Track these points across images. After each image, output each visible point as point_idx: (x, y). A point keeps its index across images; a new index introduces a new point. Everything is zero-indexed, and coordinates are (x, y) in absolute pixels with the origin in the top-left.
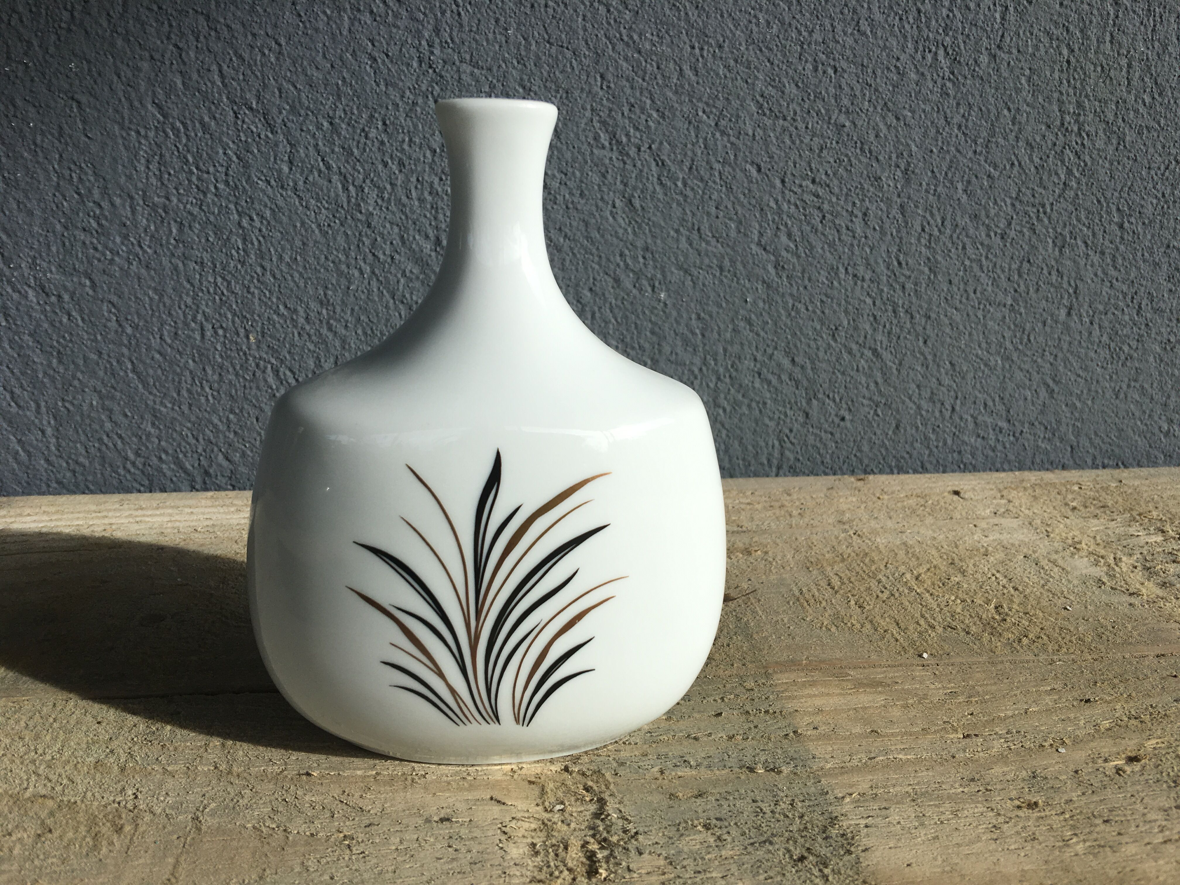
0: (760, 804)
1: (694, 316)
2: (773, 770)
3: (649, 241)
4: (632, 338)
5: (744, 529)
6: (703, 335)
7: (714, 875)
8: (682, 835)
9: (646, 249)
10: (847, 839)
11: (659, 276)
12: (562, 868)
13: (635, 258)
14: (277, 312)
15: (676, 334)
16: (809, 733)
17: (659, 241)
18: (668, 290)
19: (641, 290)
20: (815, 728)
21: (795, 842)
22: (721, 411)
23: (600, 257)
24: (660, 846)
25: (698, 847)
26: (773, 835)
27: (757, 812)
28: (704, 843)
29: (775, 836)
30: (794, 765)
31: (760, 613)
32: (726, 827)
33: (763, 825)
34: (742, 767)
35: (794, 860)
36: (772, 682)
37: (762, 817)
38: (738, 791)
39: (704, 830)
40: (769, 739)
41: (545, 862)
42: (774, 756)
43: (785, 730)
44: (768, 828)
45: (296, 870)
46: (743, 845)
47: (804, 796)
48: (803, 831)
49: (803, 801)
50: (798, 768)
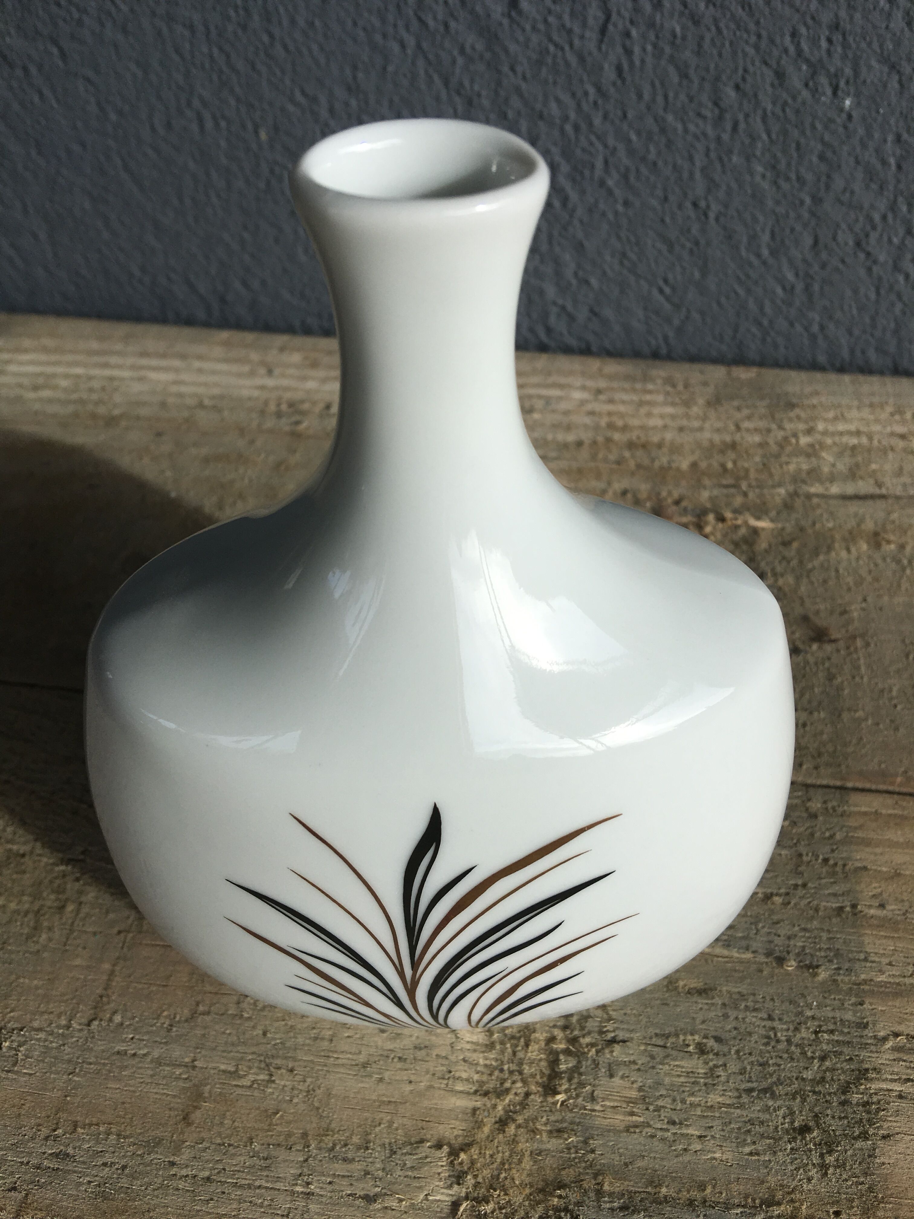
0: (776, 1024)
1: (890, 138)
2: (809, 967)
3: (843, 14)
4: (789, 164)
5: (884, 491)
6: (899, 167)
7: (690, 1131)
8: (667, 1056)
9: (836, 26)
10: (869, 1112)
11: (848, 71)
12: (516, 1077)
13: (814, 42)
14: (292, 100)
15: (857, 162)
16: (872, 912)
17: (858, 16)
18: (857, 95)
19: (815, 92)
20: (882, 906)
21: (804, 1100)
22: (901, 278)
23: (759, 36)
24: (637, 1067)
25: (682, 1079)
26: (779, 1082)
27: (768, 1037)
28: (691, 1075)
29: (781, 1084)
30: (836, 966)
31: (863, 669)
32: (725, 1055)
33: (771, 1062)
34: (768, 954)
35: (794, 1129)
36: (846, 808)
37: (773, 1047)
38: (754, 995)
39: (696, 1053)
40: (817, 910)
41: (499, 1062)
42: (815, 943)
43: (841, 899)
44: (777, 1068)
45: (230, 1012)
46: (738, 1090)
47: (835, 1023)
48: (818, 1083)
49: (832, 1032)
50: (841, 972)
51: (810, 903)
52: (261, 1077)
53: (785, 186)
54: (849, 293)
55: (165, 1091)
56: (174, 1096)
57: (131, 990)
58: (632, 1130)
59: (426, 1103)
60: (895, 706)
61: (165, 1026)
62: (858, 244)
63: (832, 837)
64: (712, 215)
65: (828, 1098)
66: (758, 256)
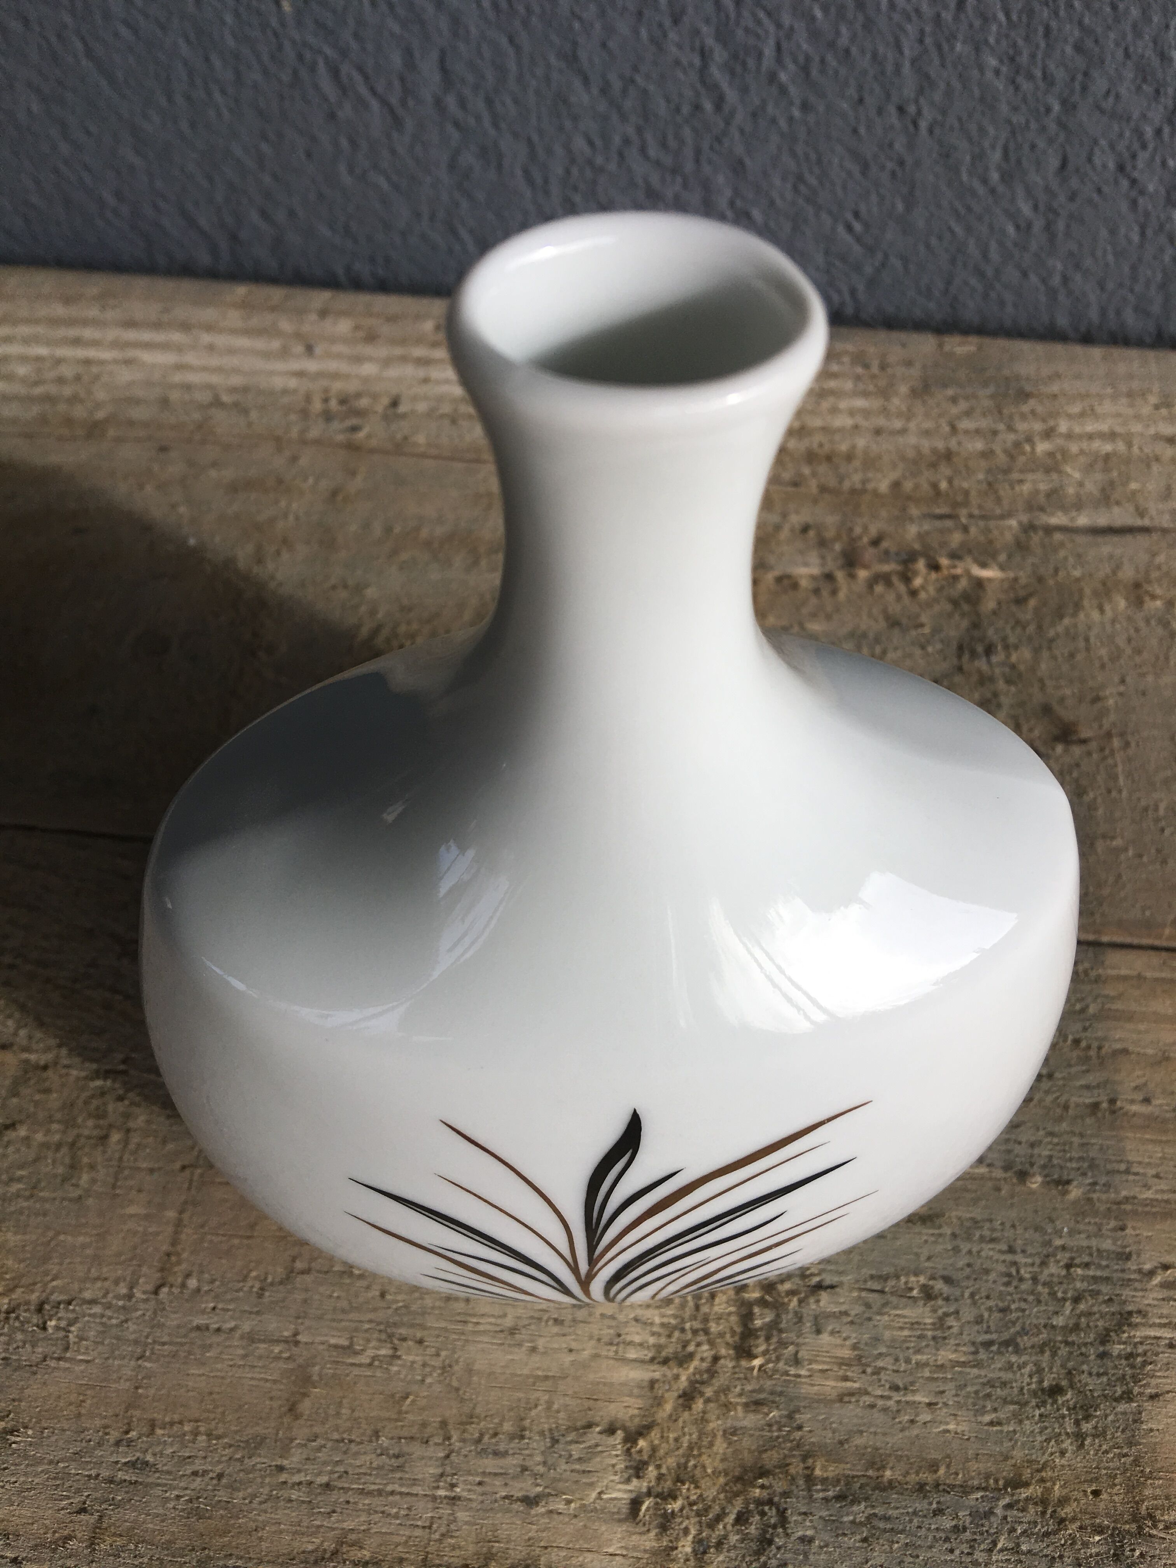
2: (1057, 1182)
5: (1146, 522)
7: (918, 1398)
8: (886, 1304)
10: (1133, 1366)
12: (701, 1338)
15: (1127, 56)
16: (1135, 1108)
20: (1147, 1101)
21: (1054, 1354)
24: (849, 1319)
25: (906, 1333)
26: (1024, 1332)
27: (1009, 1275)
28: (916, 1326)
29: (1026, 1334)
30: (1091, 1181)
31: (1121, 781)
32: (956, 1300)
33: (1013, 1307)
34: (1007, 1168)
35: (1043, 1390)
36: (1100, 971)
37: (1016, 1288)
38: (991, 1221)
39: (921, 1298)
40: (1066, 1107)
41: (679, 1320)
42: (1064, 1151)
43: (1096, 1092)
44: (1020, 1314)
45: (336, 1269)
46: (973, 1343)
47: (1091, 1255)
48: (1071, 1331)
49: (1087, 1265)
50: (1098, 1188)
51: (1057, 1098)
52: (383, 1352)
53: (1026, 86)
54: (1104, 233)
55: (262, 1376)
56: (275, 1382)
57: (206, 1245)
58: (846, 1399)
59: (591, 1377)
60: (1163, 830)
61: (255, 1290)
62: (1121, 168)
63: (1083, 1010)
64: (923, 125)
65: (1083, 1350)
66: (985, 181)
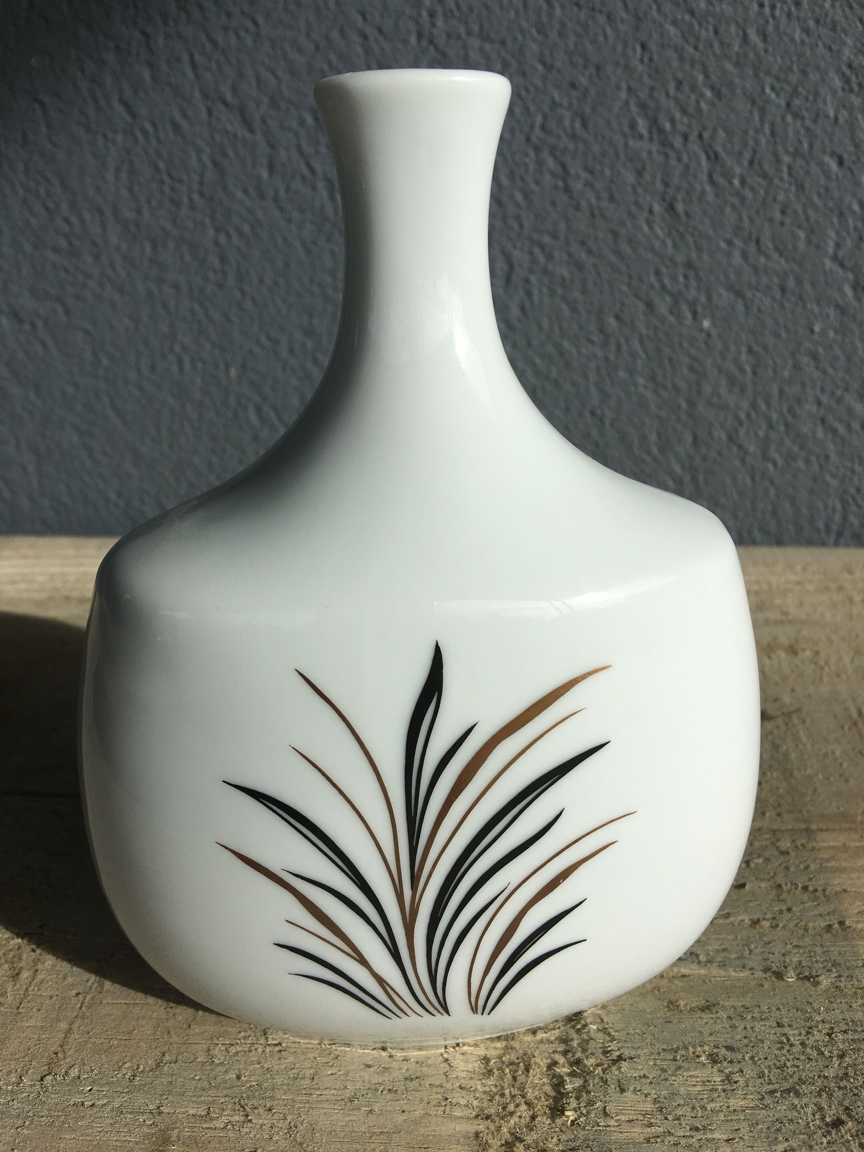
0: (786, 1030)
1: (744, 349)
2: (808, 978)
3: (693, 255)
4: (665, 376)
5: (790, 618)
6: (754, 373)
7: (716, 1135)
8: (679, 1068)
9: (689, 265)
11: (703, 299)
12: (519, 1099)
13: (674, 278)
15: (720, 371)
17: (705, 257)
18: (713, 317)
19: (679, 317)
21: (831, 1096)
22: (770, 466)
23: (630, 276)
24: (649, 1081)
25: (699, 1088)
26: (801, 1081)
27: (782, 1043)
28: (707, 1084)
29: (804, 1083)
30: (836, 975)
31: (804, 739)
32: (739, 1062)
33: (788, 1064)
34: (766, 970)
35: (827, 1125)
36: (814, 844)
37: (788, 1051)
38: (759, 1006)
39: (709, 1063)
40: (806, 930)
41: (499, 1088)
42: (810, 956)
43: (827, 918)
44: (796, 1069)
45: (199, 1060)
46: (759, 1093)
47: (847, 1024)
48: (842, 1079)
49: (845, 1032)
50: (843, 979)
51: (798, 924)
52: (237, 1118)
53: (664, 394)
54: (728, 482)
55: (128, 1138)
56: (137, 1143)
57: (90, 1046)
58: (653, 1140)
59: (422, 1130)
60: (841, 764)
61: (127, 1077)
62: (730, 439)
63: (806, 868)
64: (607, 422)
65: (856, 1091)
66: (649, 453)
